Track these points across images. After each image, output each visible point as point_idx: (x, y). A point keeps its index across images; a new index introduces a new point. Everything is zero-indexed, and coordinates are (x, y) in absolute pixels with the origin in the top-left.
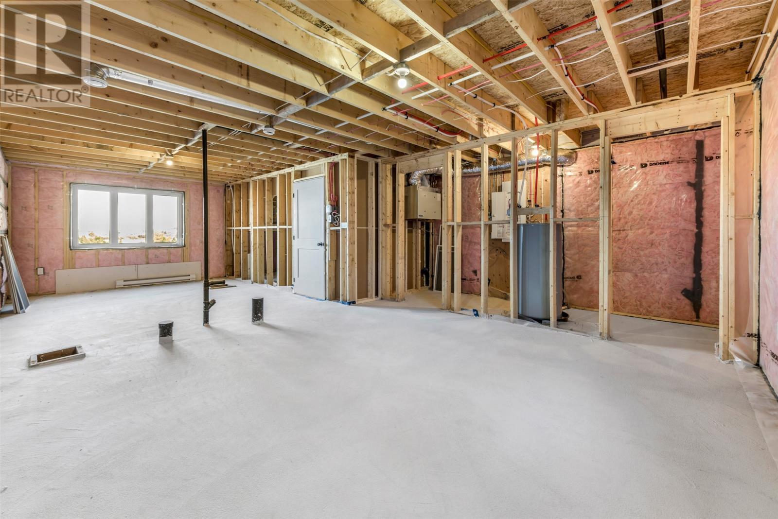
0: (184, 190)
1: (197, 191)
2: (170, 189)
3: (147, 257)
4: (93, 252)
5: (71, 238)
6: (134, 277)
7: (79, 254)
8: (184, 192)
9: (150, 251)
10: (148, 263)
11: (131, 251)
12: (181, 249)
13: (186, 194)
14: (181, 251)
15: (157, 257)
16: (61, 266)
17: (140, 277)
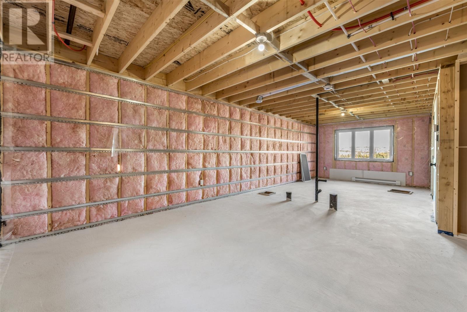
0: (393, 125)
1: (404, 124)
2: (383, 125)
3: (369, 167)
4: (343, 162)
5: (335, 155)
6: (361, 177)
7: (338, 162)
8: (394, 126)
9: (371, 163)
10: (369, 170)
11: (360, 162)
12: (390, 163)
13: (395, 127)
14: (390, 165)
15: (374, 166)
16: (331, 167)
17: (364, 177)
